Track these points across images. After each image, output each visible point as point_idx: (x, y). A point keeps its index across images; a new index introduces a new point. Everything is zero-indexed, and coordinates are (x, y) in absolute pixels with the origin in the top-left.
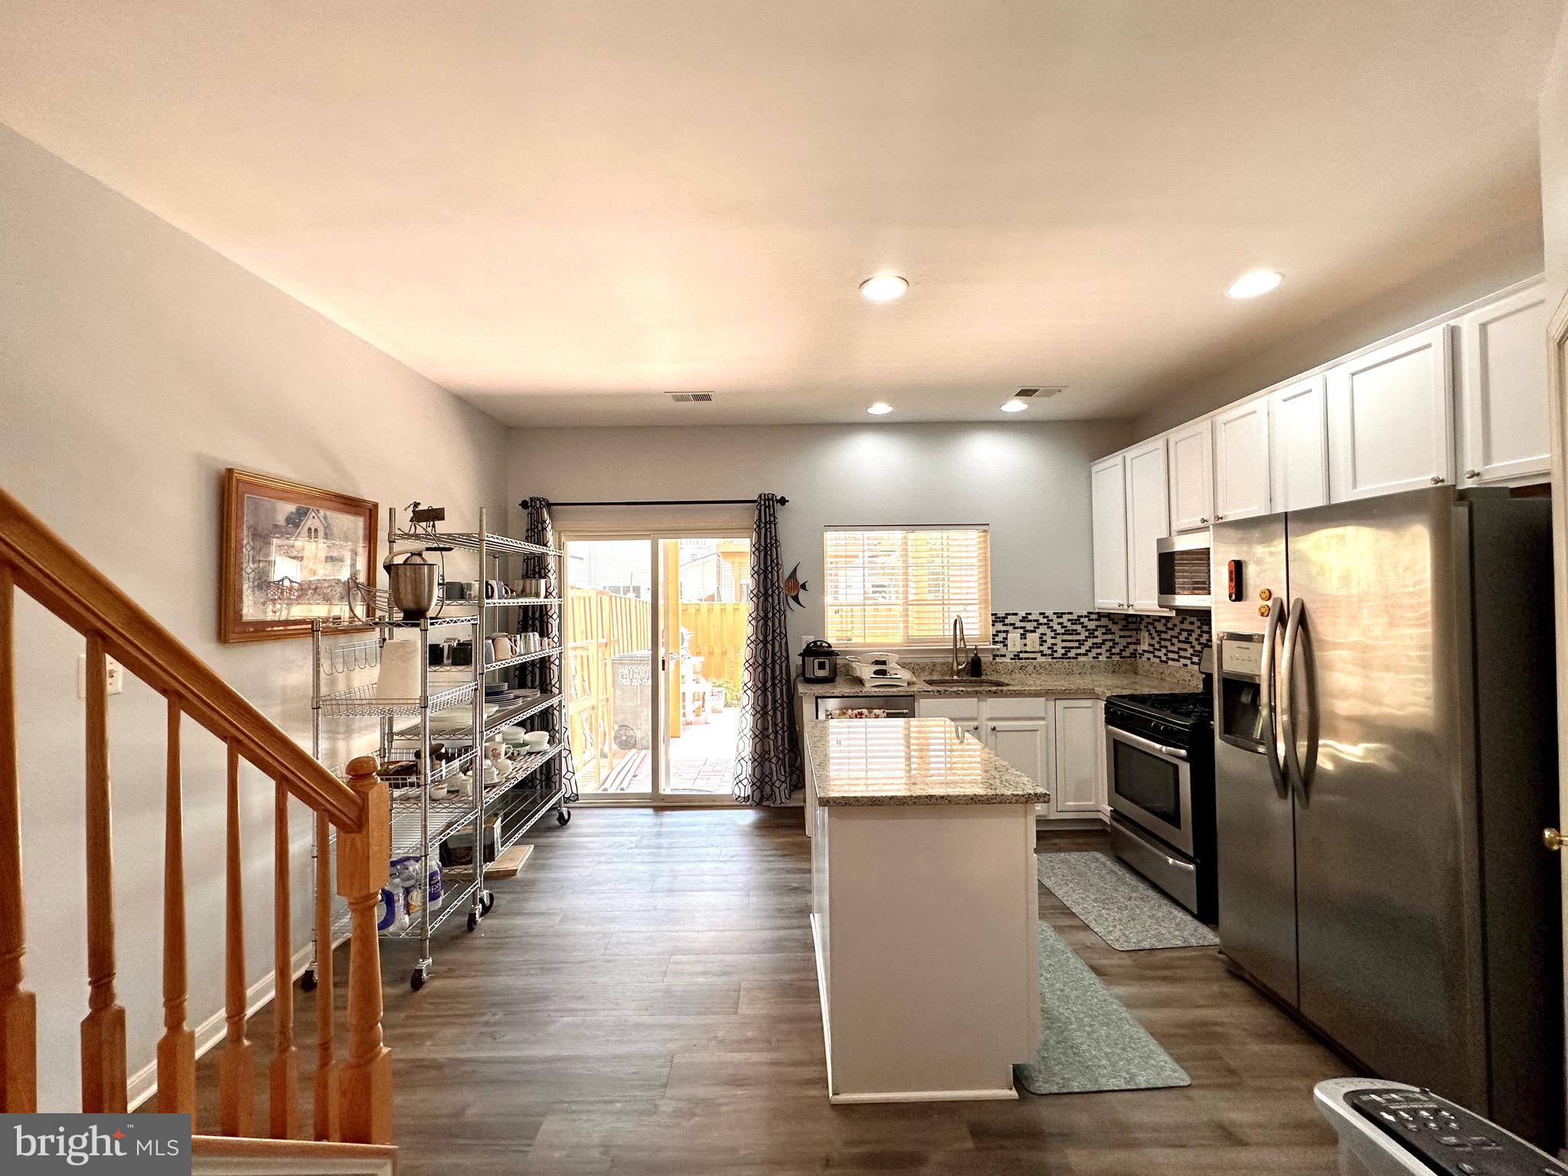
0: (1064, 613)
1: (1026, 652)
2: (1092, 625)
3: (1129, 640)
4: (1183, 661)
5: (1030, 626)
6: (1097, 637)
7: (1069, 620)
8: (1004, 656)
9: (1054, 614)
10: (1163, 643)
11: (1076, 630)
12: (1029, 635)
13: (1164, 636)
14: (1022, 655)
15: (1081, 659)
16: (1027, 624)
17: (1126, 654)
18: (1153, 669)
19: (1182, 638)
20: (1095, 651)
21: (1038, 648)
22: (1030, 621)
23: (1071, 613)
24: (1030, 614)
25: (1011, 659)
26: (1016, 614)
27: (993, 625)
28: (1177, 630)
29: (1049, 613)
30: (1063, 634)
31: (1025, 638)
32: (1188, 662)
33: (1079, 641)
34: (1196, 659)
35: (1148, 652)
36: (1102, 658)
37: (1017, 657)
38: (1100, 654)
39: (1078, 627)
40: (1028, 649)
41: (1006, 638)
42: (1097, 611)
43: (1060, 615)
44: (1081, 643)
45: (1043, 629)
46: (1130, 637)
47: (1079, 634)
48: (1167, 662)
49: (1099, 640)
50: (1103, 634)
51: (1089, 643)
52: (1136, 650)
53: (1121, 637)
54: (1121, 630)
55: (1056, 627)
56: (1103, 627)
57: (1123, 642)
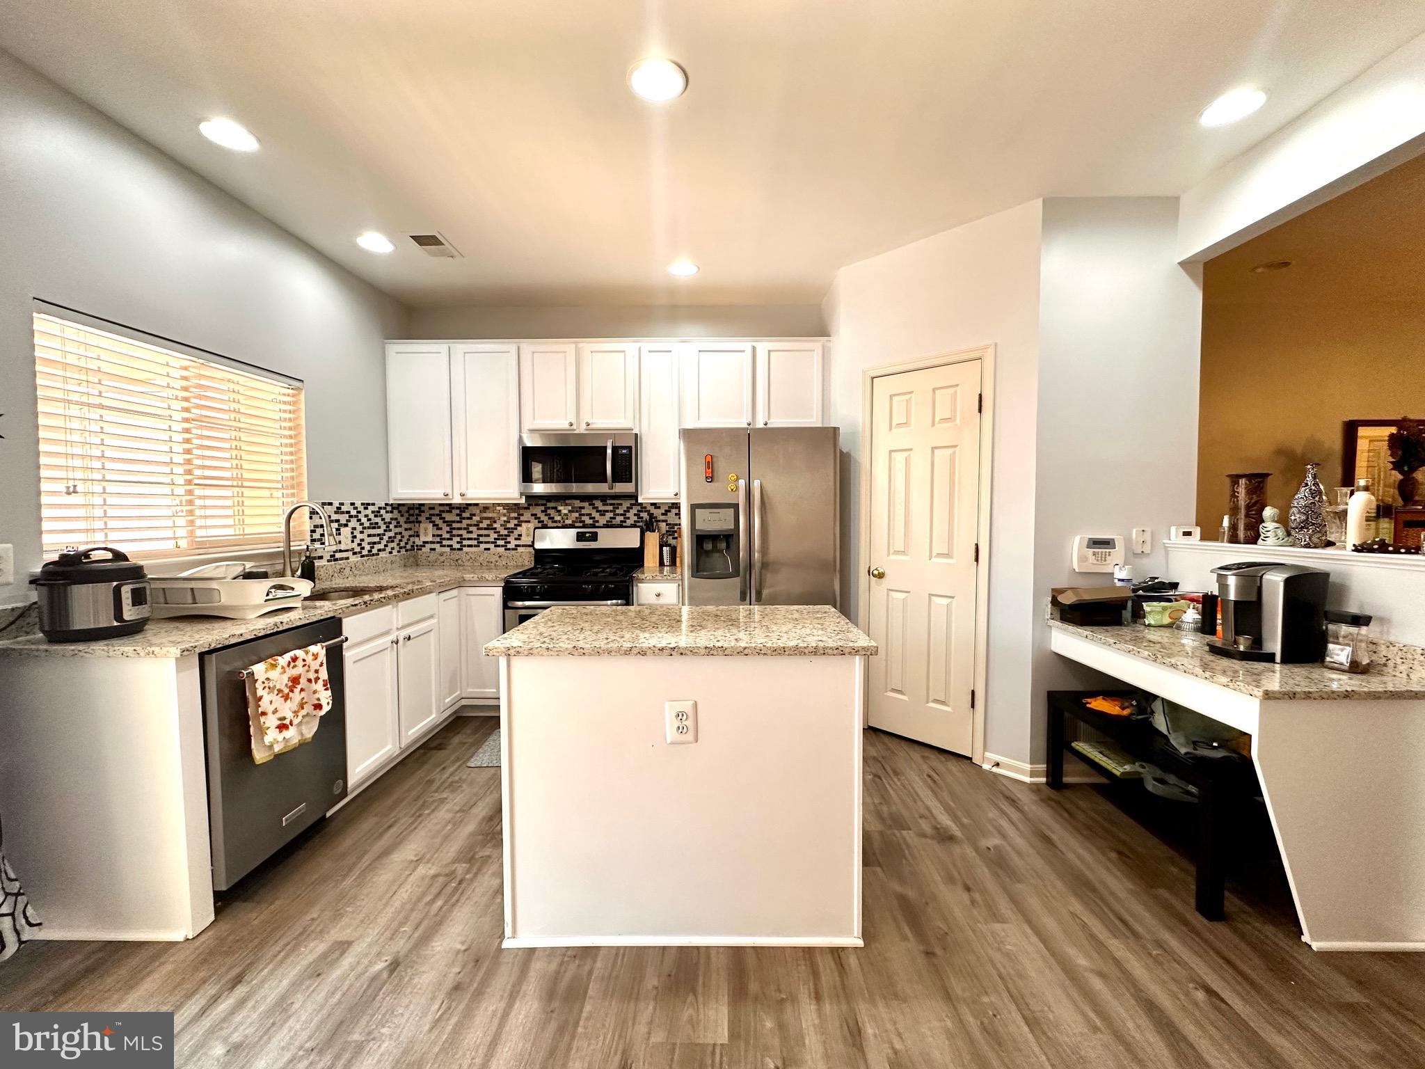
0: (368, 504)
1: (341, 551)
2: (388, 517)
3: (411, 533)
4: (483, 546)
5: (343, 518)
6: (390, 530)
7: (373, 512)
8: (321, 558)
9: (362, 504)
10: (455, 532)
11: (377, 523)
12: (343, 530)
13: (455, 525)
14: (338, 555)
15: (382, 554)
16: (343, 515)
17: (408, 547)
18: (442, 559)
19: (484, 524)
20: (391, 545)
21: (350, 546)
22: (343, 513)
23: (373, 504)
24: (342, 504)
25: (328, 561)
26: (331, 504)
27: (311, 518)
28: (476, 518)
29: (358, 504)
30: (369, 528)
31: (340, 534)
32: (491, 546)
33: (379, 535)
34: (501, 542)
35: (432, 542)
36: (395, 552)
37: (333, 558)
38: (393, 549)
39: (378, 520)
40: (343, 547)
41: (322, 535)
42: (391, 502)
43: (366, 506)
44: (381, 536)
45: (354, 523)
46: (410, 529)
47: (379, 527)
48: (462, 549)
49: (392, 534)
50: (396, 527)
51: (386, 538)
52: (414, 542)
53: (406, 530)
54: (406, 522)
55: (364, 520)
56: (396, 519)
57: (406, 534)
